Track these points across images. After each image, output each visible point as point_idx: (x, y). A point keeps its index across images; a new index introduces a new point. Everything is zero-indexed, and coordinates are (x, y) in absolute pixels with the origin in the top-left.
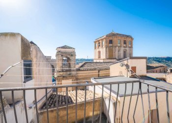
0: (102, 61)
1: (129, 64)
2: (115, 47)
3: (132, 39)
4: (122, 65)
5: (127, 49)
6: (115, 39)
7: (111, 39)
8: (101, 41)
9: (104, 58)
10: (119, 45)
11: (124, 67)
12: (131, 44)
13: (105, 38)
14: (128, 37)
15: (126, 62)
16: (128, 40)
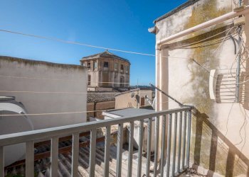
0: (93, 89)
1: (139, 95)
2: (112, 72)
3: (130, 64)
4: (133, 96)
5: (124, 75)
6: (111, 62)
7: (106, 60)
8: (92, 62)
9: (97, 85)
10: (115, 70)
11: (134, 98)
12: (128, 70)
13: (99, 59)
14: (125, 61)
15: (136, 93)
16: (125, 65)
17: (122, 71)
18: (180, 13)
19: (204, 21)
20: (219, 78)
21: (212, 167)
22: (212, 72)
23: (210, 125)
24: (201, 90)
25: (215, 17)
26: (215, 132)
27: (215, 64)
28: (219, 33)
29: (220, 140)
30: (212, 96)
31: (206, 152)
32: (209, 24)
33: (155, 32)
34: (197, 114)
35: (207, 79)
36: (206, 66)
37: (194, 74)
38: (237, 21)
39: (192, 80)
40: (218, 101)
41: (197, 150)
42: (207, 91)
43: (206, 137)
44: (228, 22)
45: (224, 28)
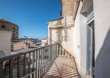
4: (24, 43)
5: (15, 33)
6: (7, 25)
14: (16, 25)
15: (26, 42)
16: (16, 28)
17: (14, 31)
18: (54, 21)
19: (59, 25)
20: (62, 36)
21: (62, 54)
22: (61, 35)
23: (61, 46)
24: (59, 39)
25: (61, 25)
26: (62, 47)
27: (61, 34)
28: (62, 28)
29: (63, 49)
30: (61, 40)
31: (60, 52)
32: (60, 26)
33: (48, 24)
34: (58, 44)
35: (60, 37)
36: (60, 34)
37: (58, 36)
38: (65, 27)
39: (57, 37)
40: (62, 41)
41: (59, 52)
42: (60, 39)
43: (60, 49)
44: (64, 26)
45: (63, 27)
